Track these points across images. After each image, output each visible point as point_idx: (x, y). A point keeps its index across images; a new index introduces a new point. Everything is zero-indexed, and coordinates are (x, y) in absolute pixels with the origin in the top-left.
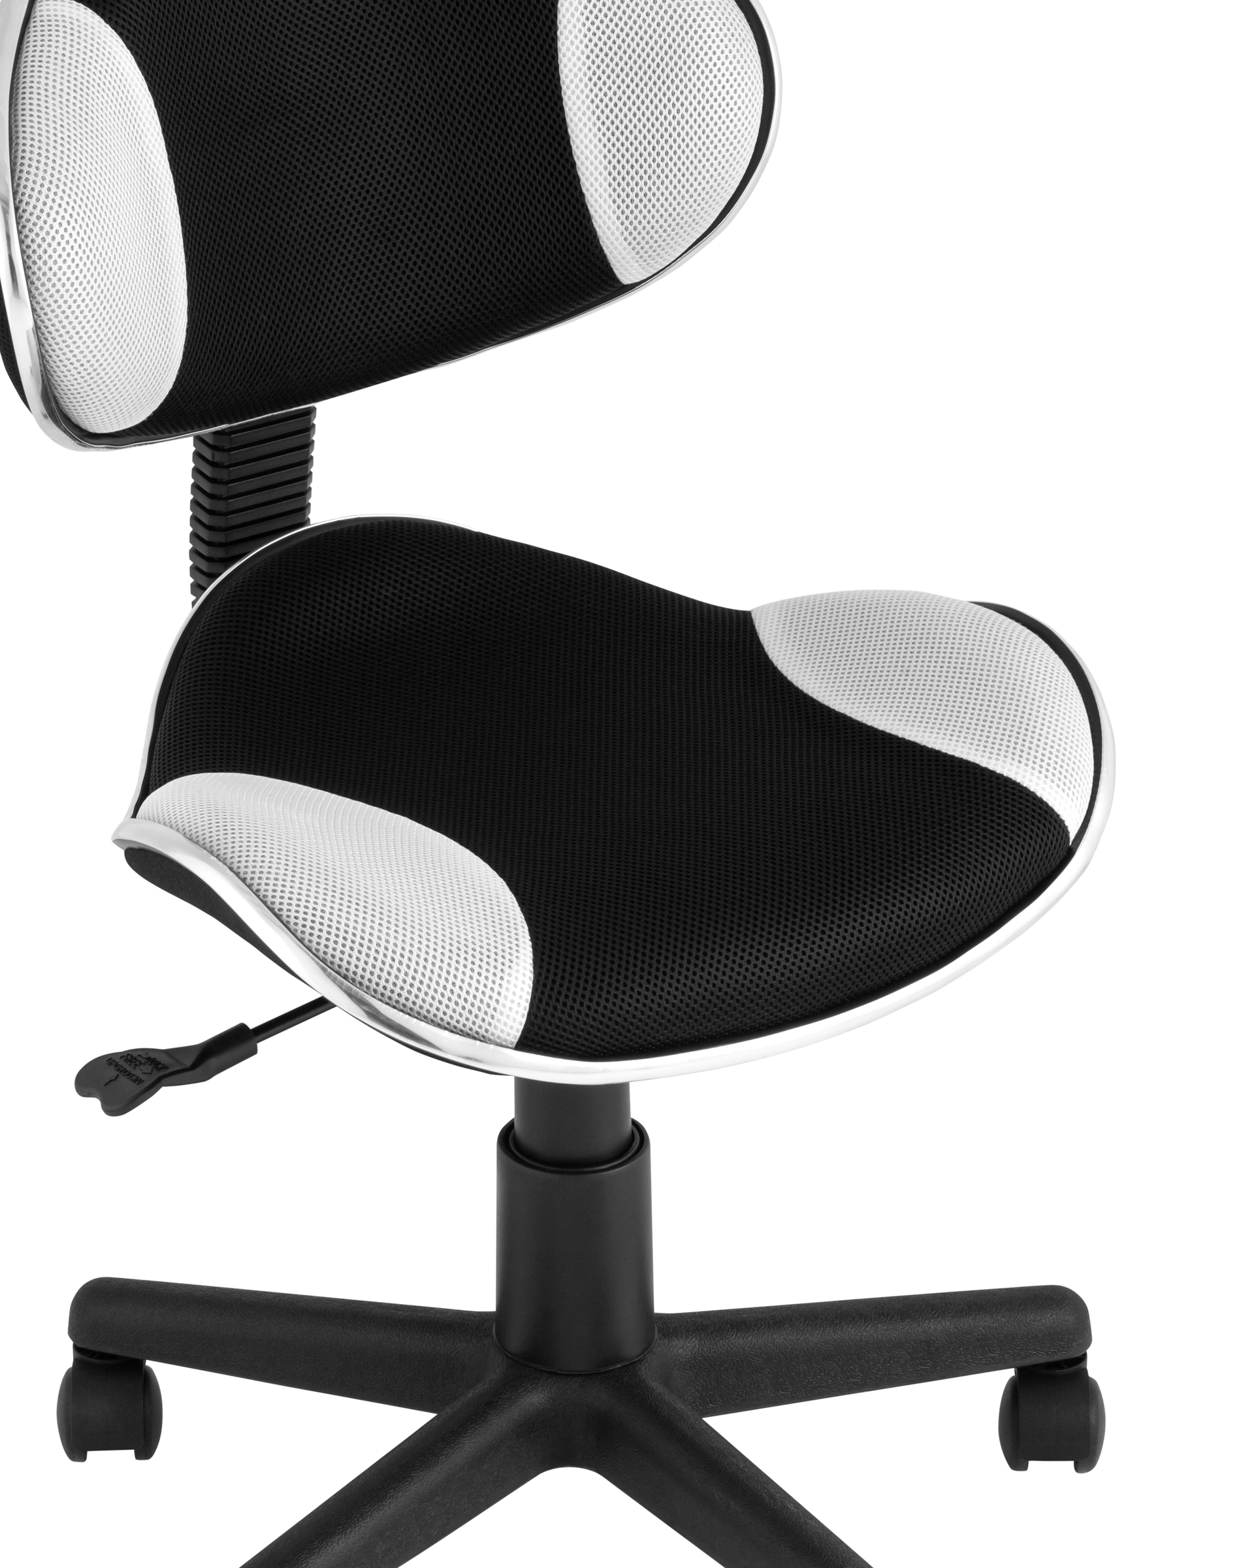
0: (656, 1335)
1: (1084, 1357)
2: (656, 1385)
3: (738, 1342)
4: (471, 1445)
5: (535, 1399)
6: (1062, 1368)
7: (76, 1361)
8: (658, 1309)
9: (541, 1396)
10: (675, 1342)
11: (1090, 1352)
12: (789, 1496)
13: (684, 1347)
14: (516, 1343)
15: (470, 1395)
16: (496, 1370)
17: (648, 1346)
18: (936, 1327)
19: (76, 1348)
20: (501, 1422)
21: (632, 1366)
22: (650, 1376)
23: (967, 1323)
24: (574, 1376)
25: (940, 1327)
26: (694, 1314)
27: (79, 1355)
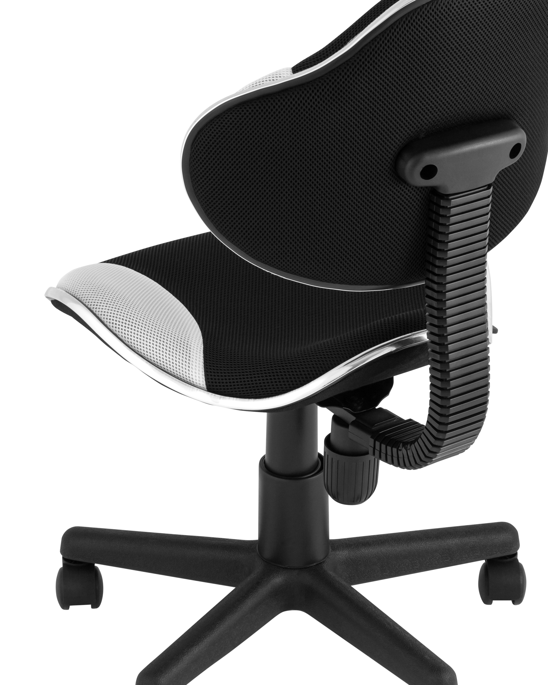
0: (330, 550)
1: (516, 554)
2: (331, 573)
3: (366, 551)
4: (250, 602)
5: (278, 580)
6: (507, 559)
7: (64, 564)
8: (331, 538)
9: (280, 579)
10: (338, 553)
11: (519, 552)
12: (396, 623)
13: (343, 554)
14: (268, 554)
15: (249, 579)
16: (259, 567)
17: (327, 556)
18: (453, 542)
19: (64, 559)
20: (264, 591)
21: (320, 564)
22: (327, 567)
23: (466, 540)
24: (295, 569)
25: (454, 542)
26: (345, 539)
27: (65, 562)
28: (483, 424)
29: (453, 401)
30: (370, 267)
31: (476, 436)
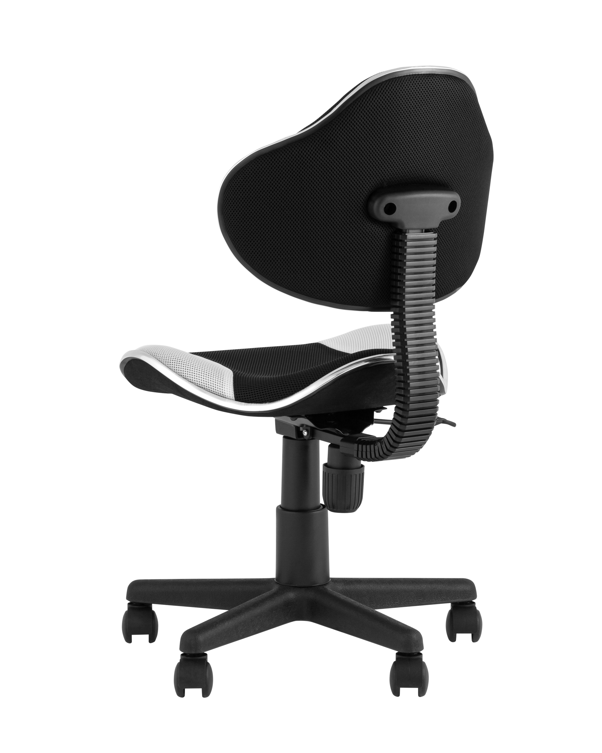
28: (428, 438)
29: (410, 420)
30: (356, 294)
31: (421, 446)
